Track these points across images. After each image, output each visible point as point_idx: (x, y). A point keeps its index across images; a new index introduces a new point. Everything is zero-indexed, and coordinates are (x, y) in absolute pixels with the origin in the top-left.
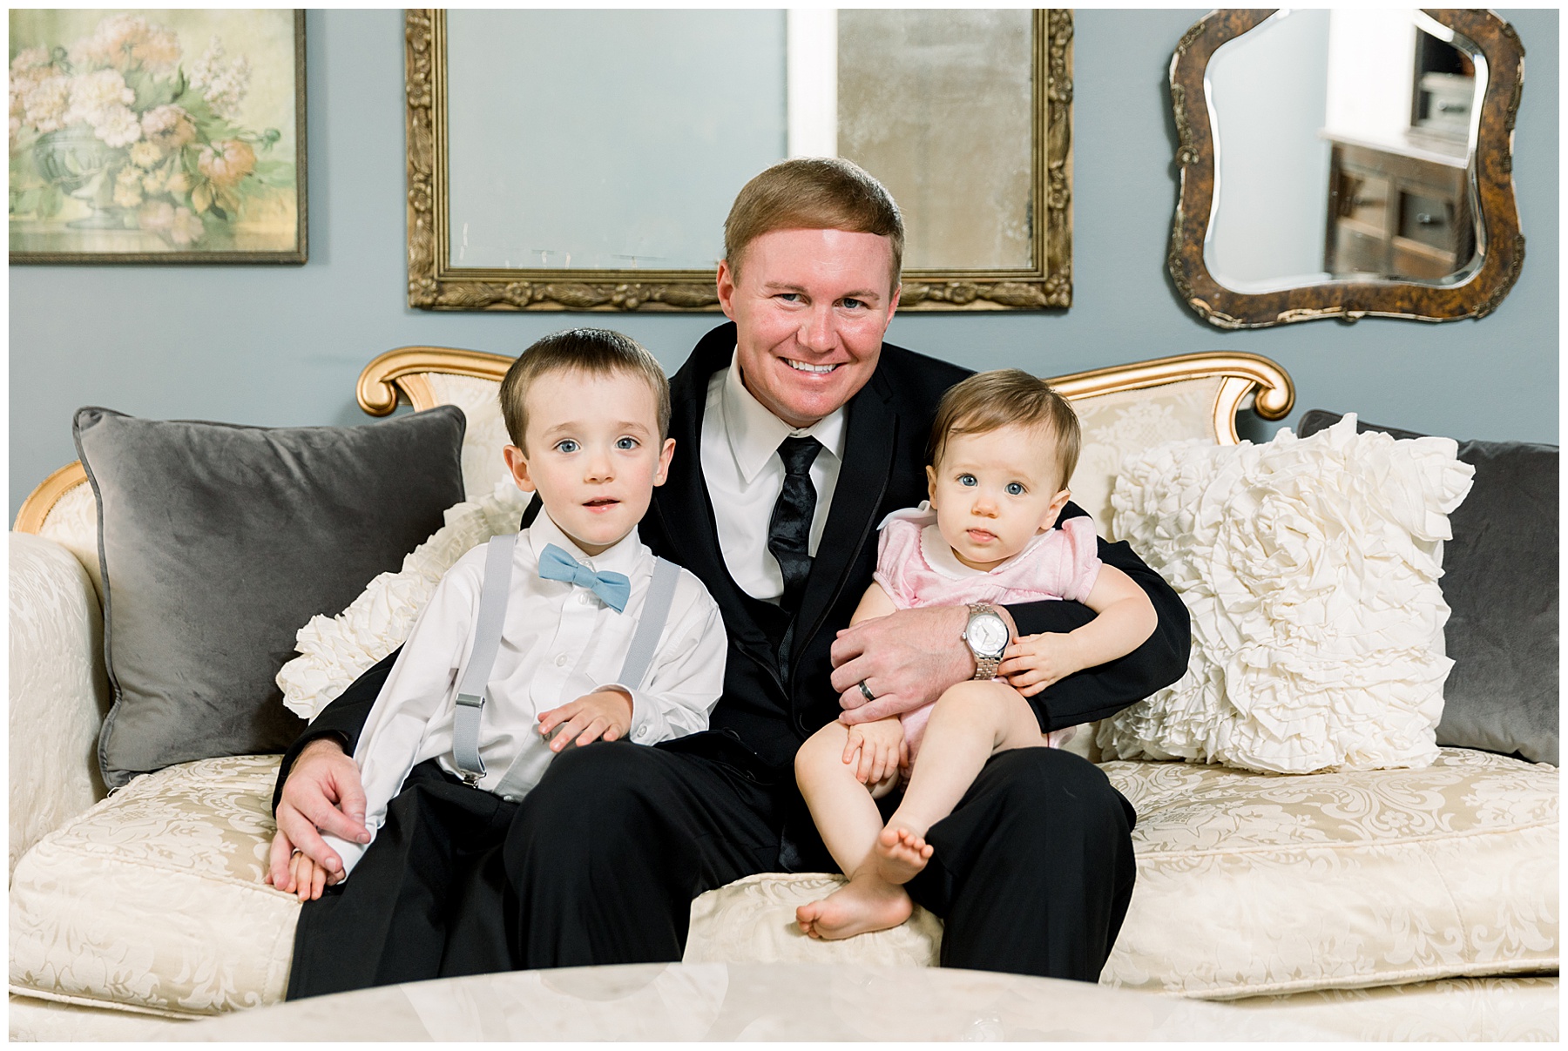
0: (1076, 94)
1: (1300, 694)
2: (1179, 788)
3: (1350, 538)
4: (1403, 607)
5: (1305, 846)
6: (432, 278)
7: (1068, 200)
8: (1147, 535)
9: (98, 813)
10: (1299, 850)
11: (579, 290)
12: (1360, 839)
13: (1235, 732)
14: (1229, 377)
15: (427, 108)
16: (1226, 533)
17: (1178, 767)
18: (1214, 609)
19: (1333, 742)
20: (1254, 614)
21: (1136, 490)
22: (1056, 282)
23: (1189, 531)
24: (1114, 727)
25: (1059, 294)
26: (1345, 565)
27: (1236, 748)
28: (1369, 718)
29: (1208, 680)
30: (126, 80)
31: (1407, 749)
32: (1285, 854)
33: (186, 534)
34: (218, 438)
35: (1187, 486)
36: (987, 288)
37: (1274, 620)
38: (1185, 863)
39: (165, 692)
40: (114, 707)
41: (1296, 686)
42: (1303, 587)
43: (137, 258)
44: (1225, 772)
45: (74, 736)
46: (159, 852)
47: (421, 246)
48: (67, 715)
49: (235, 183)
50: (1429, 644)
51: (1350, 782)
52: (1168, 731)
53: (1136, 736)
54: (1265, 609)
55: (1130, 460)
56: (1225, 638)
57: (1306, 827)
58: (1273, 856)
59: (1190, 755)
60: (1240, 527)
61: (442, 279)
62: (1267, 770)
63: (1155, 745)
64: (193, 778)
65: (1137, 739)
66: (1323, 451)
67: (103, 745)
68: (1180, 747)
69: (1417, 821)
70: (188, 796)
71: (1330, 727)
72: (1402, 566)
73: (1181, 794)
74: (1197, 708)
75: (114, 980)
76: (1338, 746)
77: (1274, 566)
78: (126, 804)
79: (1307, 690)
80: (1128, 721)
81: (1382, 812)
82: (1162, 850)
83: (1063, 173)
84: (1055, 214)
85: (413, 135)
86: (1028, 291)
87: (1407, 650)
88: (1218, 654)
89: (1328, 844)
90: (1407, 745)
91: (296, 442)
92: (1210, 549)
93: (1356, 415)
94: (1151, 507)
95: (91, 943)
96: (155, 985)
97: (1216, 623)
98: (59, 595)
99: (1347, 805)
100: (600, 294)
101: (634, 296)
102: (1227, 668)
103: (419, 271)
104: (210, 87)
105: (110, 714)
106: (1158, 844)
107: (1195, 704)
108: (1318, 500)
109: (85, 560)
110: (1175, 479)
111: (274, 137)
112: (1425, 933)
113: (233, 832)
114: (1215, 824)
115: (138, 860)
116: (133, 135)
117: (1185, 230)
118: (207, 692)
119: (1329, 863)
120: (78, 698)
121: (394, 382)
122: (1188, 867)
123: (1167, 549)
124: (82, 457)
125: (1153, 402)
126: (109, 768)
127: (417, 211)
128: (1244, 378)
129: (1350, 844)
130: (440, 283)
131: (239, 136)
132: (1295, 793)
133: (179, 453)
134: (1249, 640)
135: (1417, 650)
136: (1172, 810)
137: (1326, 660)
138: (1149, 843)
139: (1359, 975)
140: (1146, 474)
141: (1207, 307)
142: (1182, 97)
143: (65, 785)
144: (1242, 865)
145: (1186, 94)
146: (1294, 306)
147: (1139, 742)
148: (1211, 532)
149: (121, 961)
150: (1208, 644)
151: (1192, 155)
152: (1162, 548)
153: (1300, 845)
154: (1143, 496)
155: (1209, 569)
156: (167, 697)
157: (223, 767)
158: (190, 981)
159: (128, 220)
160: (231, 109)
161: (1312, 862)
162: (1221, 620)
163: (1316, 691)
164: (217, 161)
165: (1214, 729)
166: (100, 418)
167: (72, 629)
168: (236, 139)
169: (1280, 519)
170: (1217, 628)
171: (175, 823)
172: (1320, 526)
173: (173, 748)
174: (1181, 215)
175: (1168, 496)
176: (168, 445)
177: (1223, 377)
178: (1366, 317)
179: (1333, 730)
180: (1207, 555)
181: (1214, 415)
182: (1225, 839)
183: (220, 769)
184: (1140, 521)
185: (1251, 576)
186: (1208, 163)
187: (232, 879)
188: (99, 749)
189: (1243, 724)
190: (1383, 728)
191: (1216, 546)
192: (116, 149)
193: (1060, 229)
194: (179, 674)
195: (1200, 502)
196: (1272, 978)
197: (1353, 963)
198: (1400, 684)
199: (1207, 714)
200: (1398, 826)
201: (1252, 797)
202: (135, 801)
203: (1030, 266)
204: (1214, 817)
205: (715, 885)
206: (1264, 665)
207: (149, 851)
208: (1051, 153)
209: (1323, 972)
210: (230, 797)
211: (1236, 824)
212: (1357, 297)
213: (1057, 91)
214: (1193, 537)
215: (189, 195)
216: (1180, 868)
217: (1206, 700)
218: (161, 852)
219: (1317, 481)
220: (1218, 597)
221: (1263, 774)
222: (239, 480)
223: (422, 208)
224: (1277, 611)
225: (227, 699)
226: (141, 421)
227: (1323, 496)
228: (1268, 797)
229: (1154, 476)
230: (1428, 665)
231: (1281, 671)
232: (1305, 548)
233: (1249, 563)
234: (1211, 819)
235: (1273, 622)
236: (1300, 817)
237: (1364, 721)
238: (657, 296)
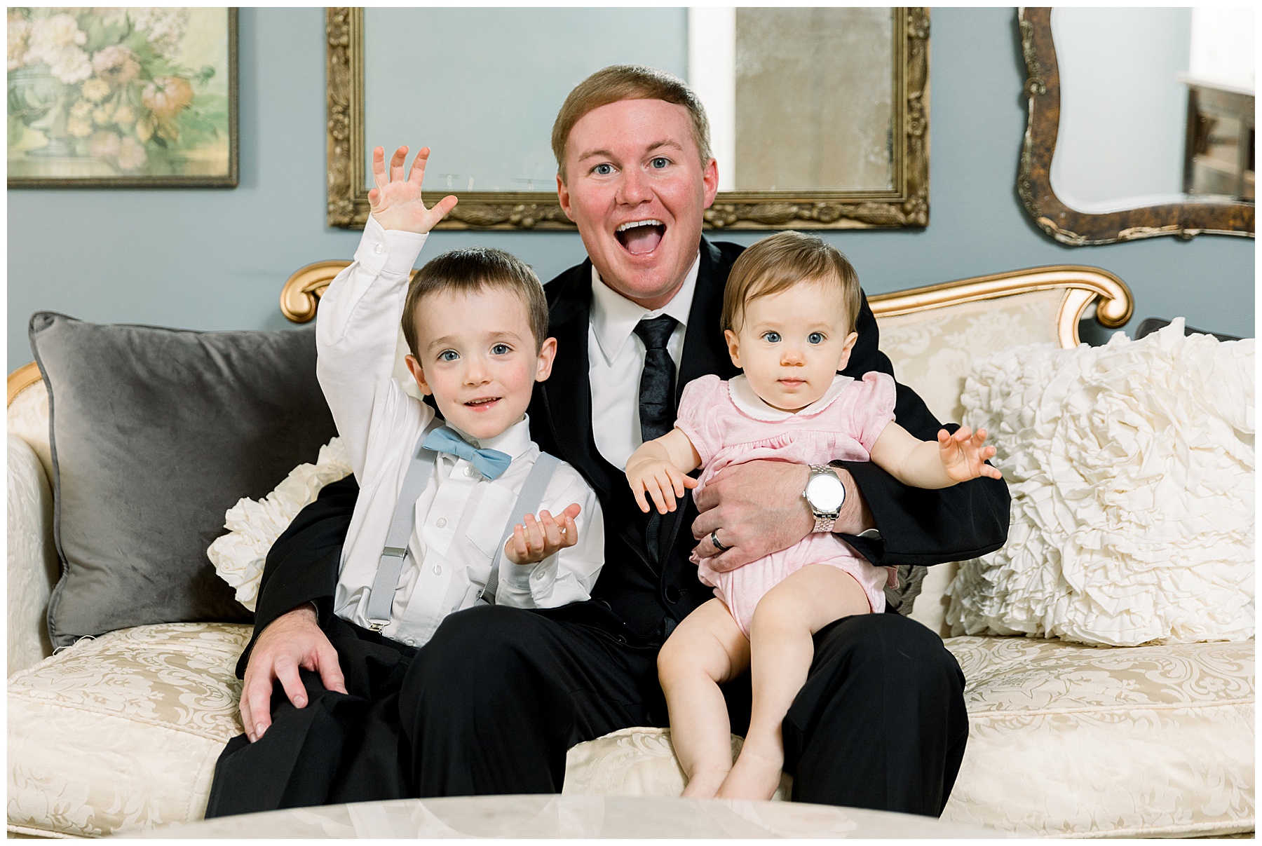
0: (933, 32)
1: (1130, 573)
2: (1019, 659)
3: (1176, 430)
4: (1225, 494)
5: (1128, 707)
6: (349, 199)
7: (925, 128)
8: (993, 431)
9: (44, 668)
10: (1123, 711)
11: (481, 210)
12: (1180, 701)
13: (1070, 609)
14: (1072, 288)
15: (345, 47)
16: (1064, 427)
17: (1019, 641)
18: (1052, 497)
19: (1159, 617)
20: (1088, 501)
21: (984, 390)
22: (914, 202)
23: (1030, 426)
24: (962, 605)
25: (917, 213)
26: (1172, 456)
27: (1071, 623)
28: (1193, 595)
29: (1046, 560)
30: (79, 24)
31: (1228, 623)
32: (1110, 714)
33: (127, 425)
34: (156, 340)
35: (1029, 385)
36: (851, 208)
37: (1107, 506)
38: (1018, 720)
39: (107, 566)
40: (62, 579)
41: (1126, 565)
42: (1133, 476)
43: (87, 183)
44: (1061, 645)
45: (26, 604)
46: (94, 698)
47: (339, 171)
48: (20, 584)
49: (175, 114)
50: (1249, 528)
51: (1174, 652)
52: (1009, 608)
53: (981, 613)
54: (1098, 496)
55: (978, 363)
56: (1061, 523)
57: (1131, 690)
58: (1098, 716)
59: (1030, 630)
60: (1077, 422)
61: (358, 200)
62: (1101, 643)
63: (999, 621)
64: (129, 641)
65: (982, 616)
66: (1153, 352)
67: (51, 612)
68: (1020, 623)
69: (1234, 686)
70: (124, 654)
71: (1157, 603)
72: (1225, 457)
73: (1020, 663)
74: (1036, 587)
75: (55, 811)
76: (1165, 620)
77: (1107, 456)
78: (67, 661)
79: (1136, 569)
80: (974, 599)
81: (1201, 678)
82: (998, 709)
83: (921, 103)
84: (913, 140)
85: (333, 71)
86: (888, 211)
87: (1228, 533)
88: (1055, 537)
89: (1149, 705)
90: (1228, 620)
91: (226, 345)
92: (1049, 442)
93: (1183, 319)
94: (997, 405)
95: (35, 778)
96: (91, 816)
97: (1054, 509)
98: (14, 478)
99: (1169, 672)
100: (499, 215)
101: (530, 216)
102: (1063, 549)
103: (338, 193)
104: (152, 30)
105: (58, 585)
106: (994, 705)
107: (1034, 583)
108: (1148, 396)
109: (38, 449)
110: (1019, 379)
111: (209, 74)
112: (1238, 788)
113: (162, 684)
114: (1045, 687)
115: (75, 705)
116: (85, 72)
117: (1033, 155)
118: (143, 566)
119: (1151, 723)
120: (30, 570)
121: (313, 293)
122: (1020, 725)
123: (1011, 443)
124: (37, 357)
125: (1002, 311)
126: (57, 633)
127: (336, 140)
128: (1087, 290)
129: (1170, 705)
130: (356, 204)
131: (179, 73)
132: (1122, 661)
133: (121, 354)
134: (1084, 524)
135: (1238, 533)
136: (1010, 675)
137: (1153, 542)
138: (986, 703)
139: (1178, 825)
140: (992, 375)
141: (1053, 225)
142: (1031, 34)
143: (17, 646)
144: (1070, 723)
145: (1034, 30)
146: (1134, 224)
147: (984, 618)
148: (1050, 427)
149: (61, 795)
150: (1046, 528)
151: (1039, 86)
152: (1006, 441)
153: (1125, 706)
154: (989, 395)
155: (1047, 460)
156: (109, 571)
157: (157, 632)
158: (121, 813)
159: (80, 148)
160: (172, 48)
161: (1134, 721)
162: (1059, 506)
163: (1143, 570)
164: (159, 96)
165: (1052, 605)
166: (52, 322)
167: (25, 509)
168: (175, 76)
169: (1113, 413)
170: (1054, 514)
171: (110, 676)
172: (1149, 420)
173: (113, 615)
174: (1029, 141)
175: (1012, 394)
176: (112, 346)
177: (1067, 289)
178: (1201, 234)
179: (1160, 606)
180: (1046, 448)
181: (1059, 324)
182: (1055, 701)
183: (153, 634)
184: (986, 418)
185: (1086, 466)
186: (1055, 93)
187: (158, 721)
188: (48, 616)
189: (1078, 601)
190: (1206, 605)
191: (1054, 439)
192: (69, 85)
193: (918, 154)
194: (120, 550)
195: (1040, 401)
196: (1097, 826)
197: (1172, 814)
198: (1223, 564)
199: (1046, 592)
200: (1216, 690)
201: (1083, 664)
202: (77, 659)
203: (890, 188)
204: (1047, 681)
205: (590, 736)
206: (1097, 546)
207: (85, 697)
208: (910, 85)
209: (1144, 822)
210: (161, 656)
211: (1066, 687)
212: (1193, 216)
213: (917, 28)
214: (1034, 431)
215: (133, 126)
216: (1013, 725)
217: (1044, 580)
218: (96, 699)
219: (1147, 379)
220: (1056, 486)
221: (1096, 647)
222: (174, 378)
223: (341, 137)
224: (1109, 497)
225: (162, 573)
226: (89, 325)
227: (1152, 392)
228: (1097, 664)
229: (1000, 376)
230: (1248, 547)
231: (1112, 552)
232: (1135, 440)
233: (1084, 454)
234: (1045, 682)
235: (1105, 507)
236: (1125, 682)
237: (1188, 598)
238: (551, 215)
